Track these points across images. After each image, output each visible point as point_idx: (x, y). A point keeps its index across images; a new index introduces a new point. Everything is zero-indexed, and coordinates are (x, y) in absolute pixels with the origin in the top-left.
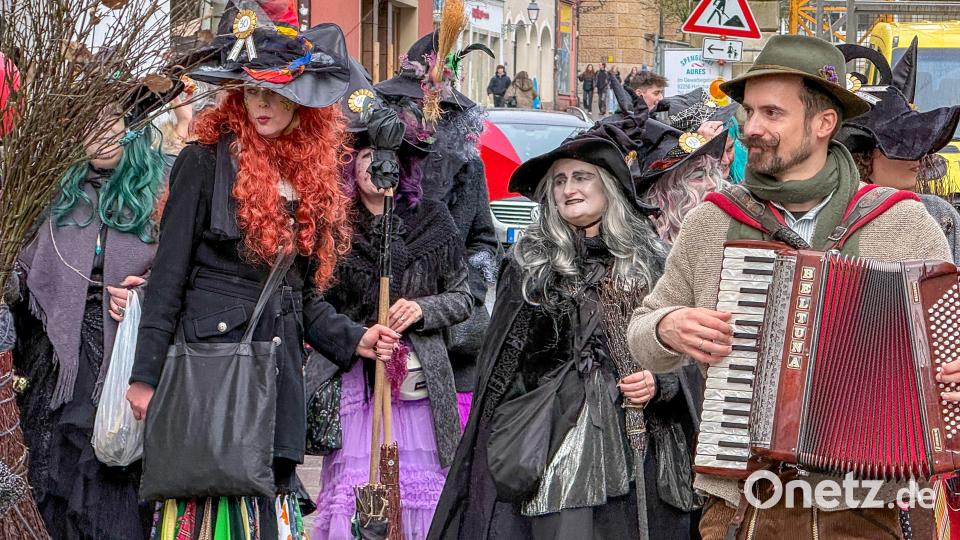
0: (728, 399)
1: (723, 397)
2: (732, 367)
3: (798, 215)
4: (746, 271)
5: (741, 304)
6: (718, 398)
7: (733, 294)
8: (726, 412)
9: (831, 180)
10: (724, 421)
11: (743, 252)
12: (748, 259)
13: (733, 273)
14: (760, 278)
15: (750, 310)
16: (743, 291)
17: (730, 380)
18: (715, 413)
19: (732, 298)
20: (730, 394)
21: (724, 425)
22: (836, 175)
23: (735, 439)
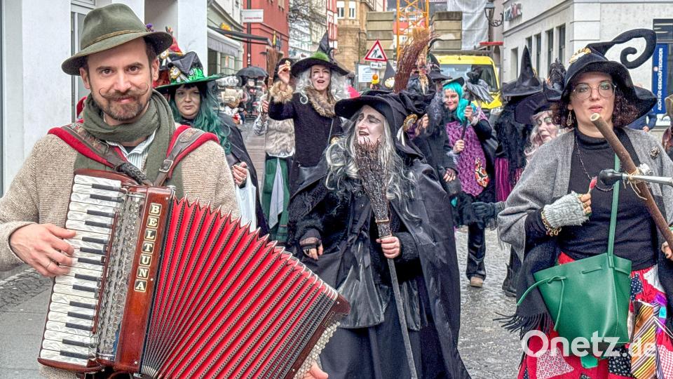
0: (72, 304)
1: (69, 301)
2: (77, 276)
3: (129, 149)
4: (93, 197)
5: (87, 223)
6: (64, 302)
7: (81, 215)
8: (70, 314)
9: (153, 121)
10: (68, 322)
11: (90, 180)
12: (94, 186)
13: (82, 196)
14: (106, 203)
15: (95, 229)
16: (89, 212)
17: (75, 287)
18: (60, 314)
19: (80, 218)
20: (74, 299)
21: (68, 325)
22: (156, 118)
23: (76, 339)
